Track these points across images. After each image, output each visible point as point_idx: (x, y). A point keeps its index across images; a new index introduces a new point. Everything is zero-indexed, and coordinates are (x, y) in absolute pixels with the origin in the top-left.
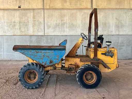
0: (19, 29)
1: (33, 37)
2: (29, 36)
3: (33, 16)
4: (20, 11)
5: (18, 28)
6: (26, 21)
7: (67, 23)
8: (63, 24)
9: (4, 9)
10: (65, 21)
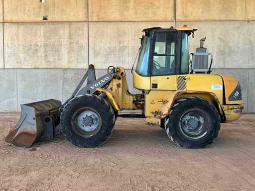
0: (43, 58)
1: (68, 71)
2: (61, 71)
3: (68, 34)
4: (47, 25)
5: (43, 55)
6: (56, 44)
7: (128, 47)
8: (122, 49)
9: (18, 23)
10: (125, 44)
